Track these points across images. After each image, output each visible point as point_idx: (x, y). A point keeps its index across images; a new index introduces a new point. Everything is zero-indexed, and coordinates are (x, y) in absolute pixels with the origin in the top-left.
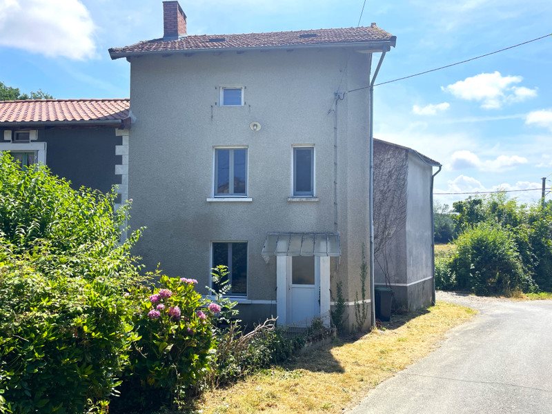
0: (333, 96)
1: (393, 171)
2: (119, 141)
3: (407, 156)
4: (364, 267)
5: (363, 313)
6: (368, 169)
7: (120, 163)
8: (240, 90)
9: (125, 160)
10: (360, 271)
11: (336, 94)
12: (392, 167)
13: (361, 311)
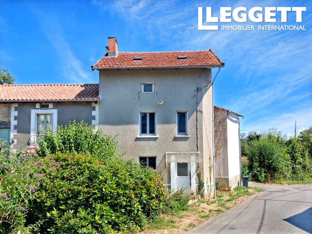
0: (196, 89)
1: (221, 121)
2: (94, 109)
3: (228, 114)
4: (210, 168)
5: (211, 190)
6: (212, 122)
7: (94, 119)
8: (152, 85)
9: (97, 118)
10: (209, 169)
11: (197, 88)
12: (221, 119)
13: (210, 189)
